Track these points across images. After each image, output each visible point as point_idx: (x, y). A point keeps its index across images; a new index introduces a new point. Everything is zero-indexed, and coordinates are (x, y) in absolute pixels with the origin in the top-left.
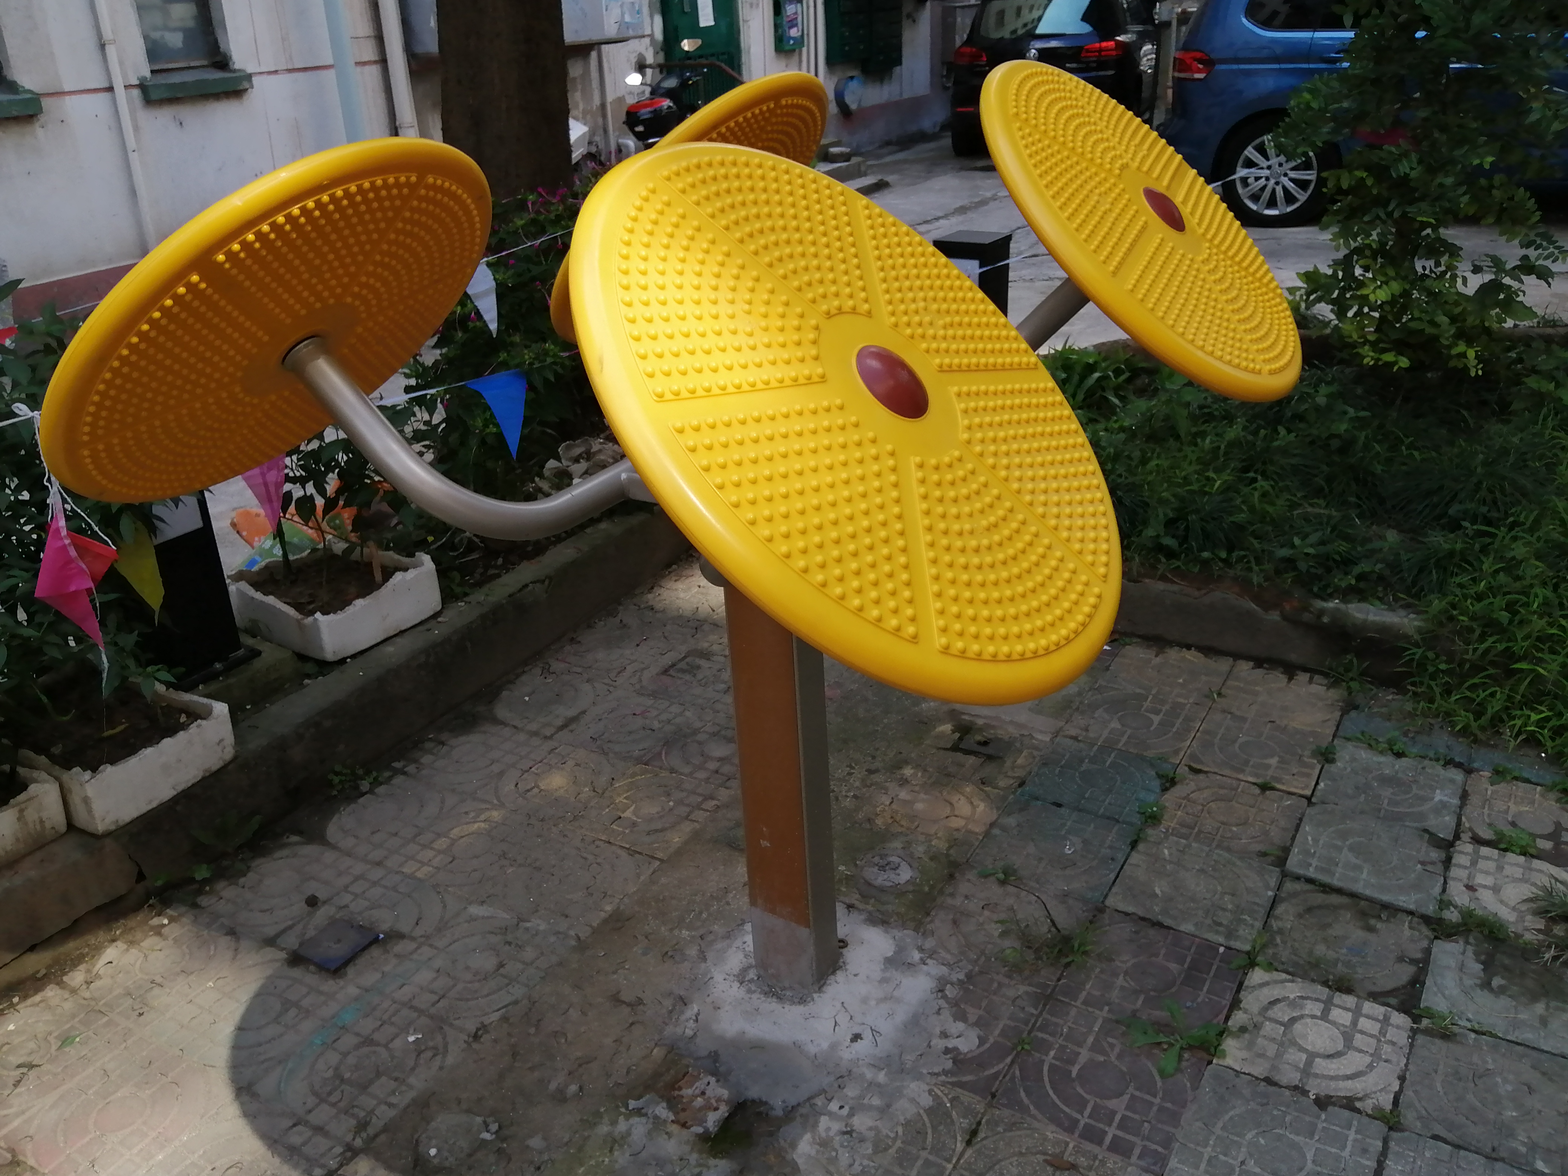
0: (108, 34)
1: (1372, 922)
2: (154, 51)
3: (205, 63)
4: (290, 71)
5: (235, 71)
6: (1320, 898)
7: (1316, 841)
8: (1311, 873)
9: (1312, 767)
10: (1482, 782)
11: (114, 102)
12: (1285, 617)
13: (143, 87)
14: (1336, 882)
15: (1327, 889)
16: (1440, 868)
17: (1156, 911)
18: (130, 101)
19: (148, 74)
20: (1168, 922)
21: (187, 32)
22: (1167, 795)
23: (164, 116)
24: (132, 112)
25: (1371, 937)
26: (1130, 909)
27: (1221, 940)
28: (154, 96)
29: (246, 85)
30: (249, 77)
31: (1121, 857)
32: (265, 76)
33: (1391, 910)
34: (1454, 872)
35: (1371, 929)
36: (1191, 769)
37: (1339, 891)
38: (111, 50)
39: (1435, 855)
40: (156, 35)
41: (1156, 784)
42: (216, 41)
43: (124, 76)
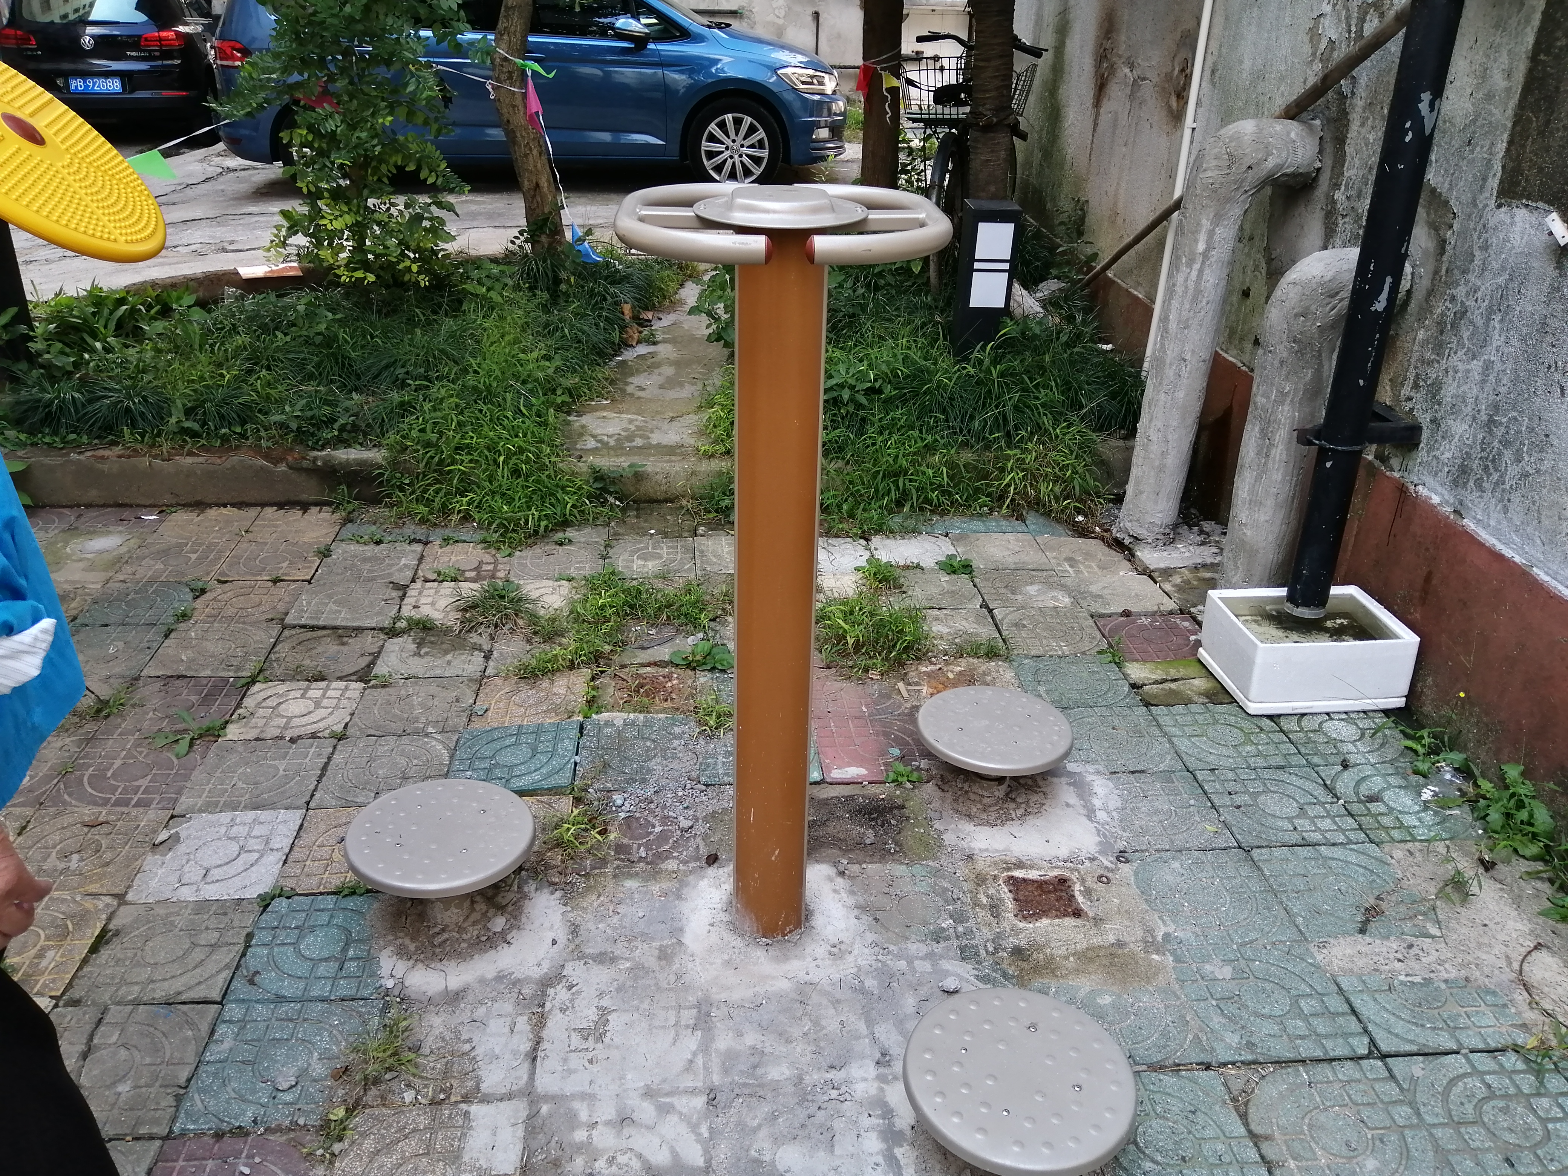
1: (345, 639)
6: (310, 635)
7: (309, 603)
8: (303, 621)
9: (313, 562)
10: (435, 548)
12: (290, 468)
14: (321, 623)
15: (313, 628)
16: (398, 601)
17: (182, 670)
20: (190, 673)
22: (198, 601)
25: (345, 649)
26: (160, 673)
27: (231, 674)
31: (155, 645)
33: (359, 630)
34: (406, 601)
35: (343, 644)
36: (219, 581)
37: (324, 628)
39: (395, 594)
41: (190, 596)
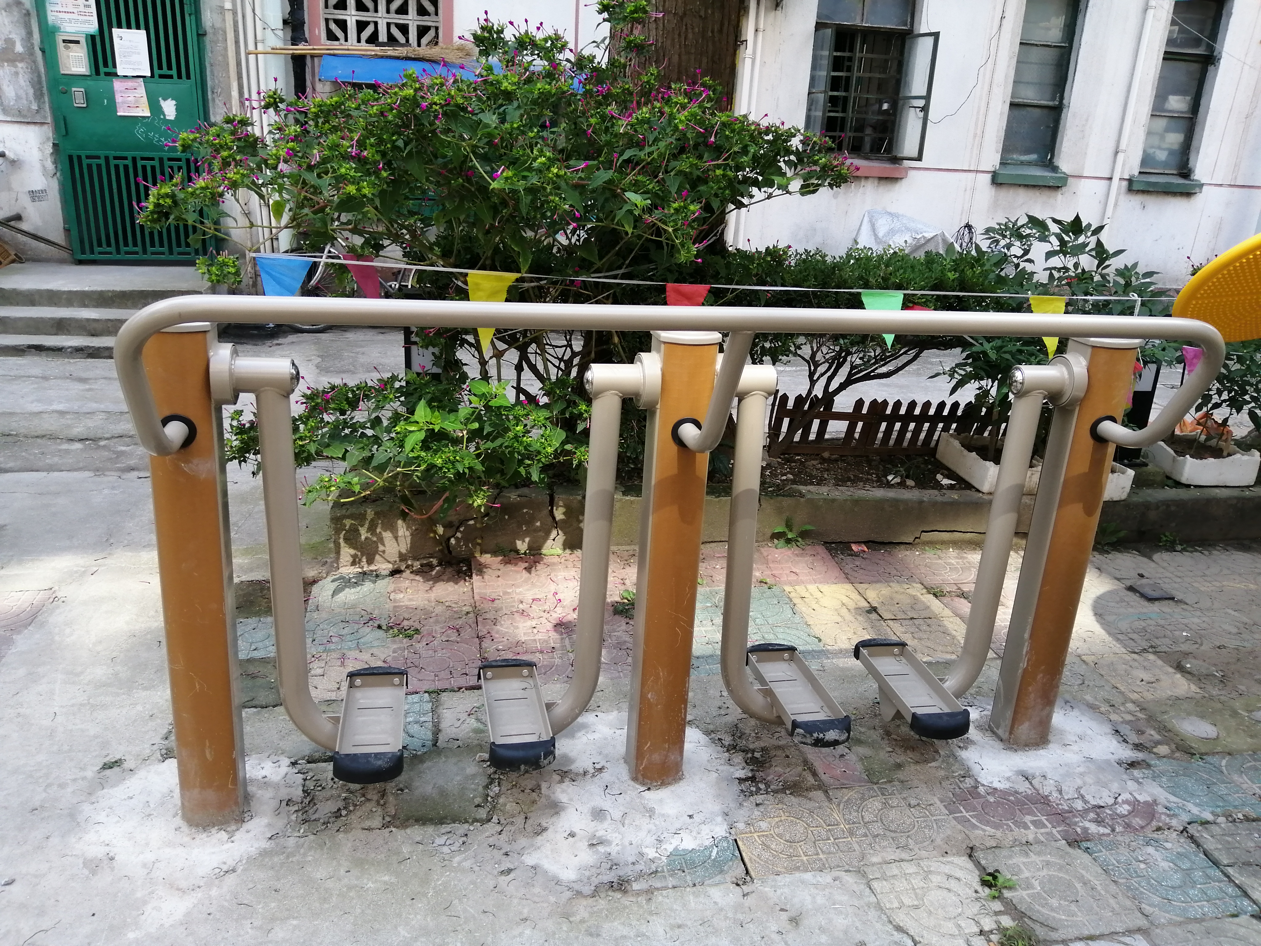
0: (1123, 146)
2: (1146, 160)
3: (1175, 172)
4: (1231, 186)
5: (1193, 180)
11: (1110, 186)
13: (1130, 181)
18: (1119, 188)
19: (1136, 174)
21: (1171, 152)
23: (1136, 200)
24: (1118, 194)
28: (1135, 187)
29: (1197, 190)
30: (1201, 186)
32: (1213, 187)
38: (1121, 156)
40: (1151, 151)
42: (1188, 159)
43: (1122, 172)
